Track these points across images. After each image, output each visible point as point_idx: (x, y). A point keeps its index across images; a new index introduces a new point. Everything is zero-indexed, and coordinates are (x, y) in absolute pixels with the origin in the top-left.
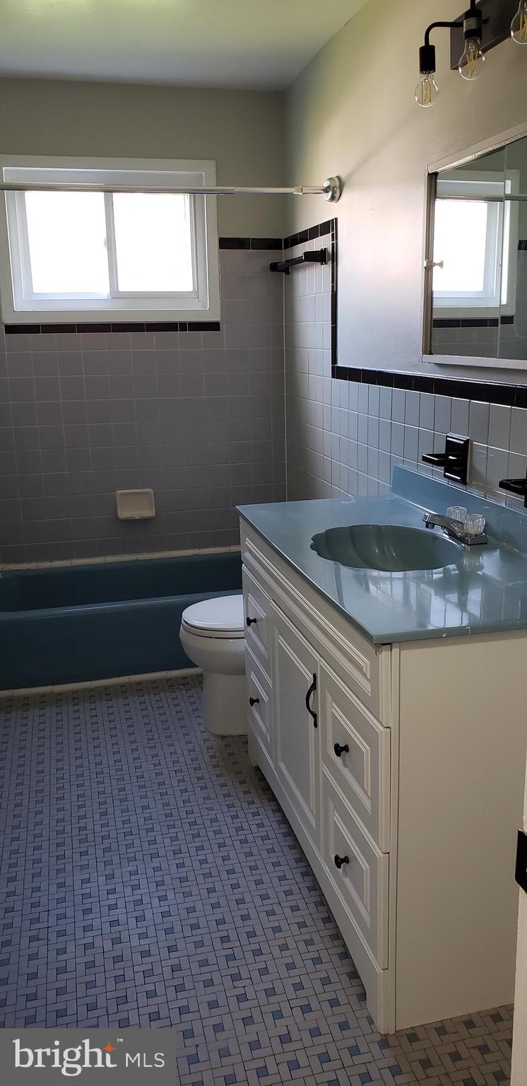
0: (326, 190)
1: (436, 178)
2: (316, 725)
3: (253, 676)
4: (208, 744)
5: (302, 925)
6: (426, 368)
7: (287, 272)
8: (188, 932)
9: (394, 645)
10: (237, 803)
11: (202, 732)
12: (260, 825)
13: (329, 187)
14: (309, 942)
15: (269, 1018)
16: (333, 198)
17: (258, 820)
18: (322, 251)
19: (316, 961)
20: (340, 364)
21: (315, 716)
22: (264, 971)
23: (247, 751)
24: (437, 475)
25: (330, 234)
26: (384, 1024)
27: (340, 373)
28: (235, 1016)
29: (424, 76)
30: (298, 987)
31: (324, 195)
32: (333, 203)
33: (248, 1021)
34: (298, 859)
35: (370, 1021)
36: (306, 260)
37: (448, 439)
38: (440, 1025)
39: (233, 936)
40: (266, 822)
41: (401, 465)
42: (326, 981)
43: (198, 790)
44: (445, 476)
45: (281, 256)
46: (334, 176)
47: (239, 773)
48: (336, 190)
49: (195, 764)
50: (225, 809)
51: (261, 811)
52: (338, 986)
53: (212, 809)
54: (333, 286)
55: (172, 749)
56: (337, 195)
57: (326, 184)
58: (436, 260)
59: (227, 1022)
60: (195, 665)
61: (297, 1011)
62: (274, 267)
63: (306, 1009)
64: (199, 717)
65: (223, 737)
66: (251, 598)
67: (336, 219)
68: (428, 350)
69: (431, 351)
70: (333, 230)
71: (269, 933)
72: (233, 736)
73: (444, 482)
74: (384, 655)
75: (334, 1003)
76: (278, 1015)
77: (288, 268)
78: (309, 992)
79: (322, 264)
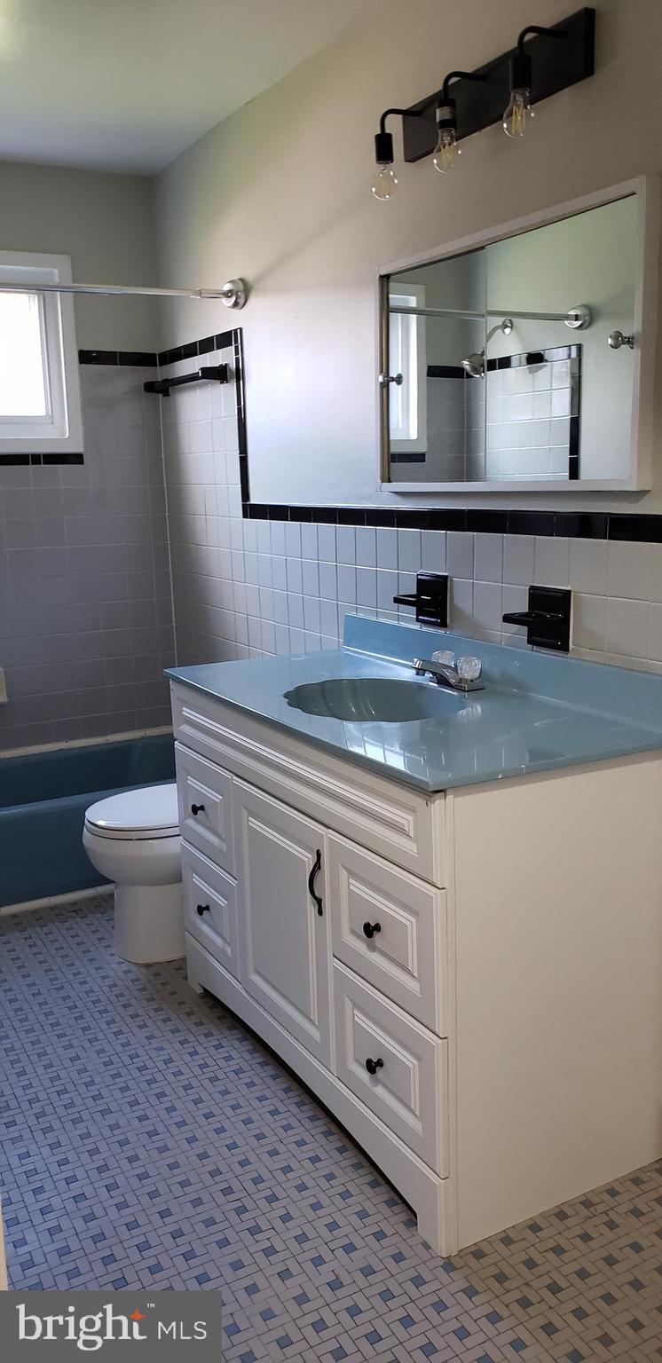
0: (228, 294)
1: (388, 282)
2: (320, 912)
3: (197, 880)
4: (132, 976)
5: (315, 1159)
6: (384, 498)
7: (166, 393)
8: (178, 1191)
9: (448, 792)
10: (190, 1038)
11: (119, 963)
12: (228, 1058)
13: (230, 291)
14: (330, 1177)
15: (309, 1266)
16: (236, 304)
17: (223, 1052)
18: (221, 366)
19: (345, 1195)
20: (254, 500)
21: (319, 901)
22: (286, 1218)
23: (186, 978)
24: (407, 619)
25: (233, 348)
26: (445, 1245)
27: (253, 511)
28: (268, 1272)
29: (382, 167)
30: (333, 1226)
31: (224, 300)
32: (233, 310)
33: (285, 1275)
34: (286, 1089)
35: (427, 1246)
36: (203, 377)
37: (419, 577)
38: (504, 1235)
39: (235, 1185)
40: (234, 1054)
41: (353, 614)
42: (363, 1215)
43: (136, 1030)
44: (418, 620)
45: (160, 373)
46: (236, 277)
47: (181, 1003)
48: (241, 293)
49: (123, 1000)
50: (178, 1046)
51: (224, 1042)
52: (380, 1217)
53: (161, 1049)
54: (239, 410)
55: (86, 988)
56: (241, 301)
57: (227, 287)
58: (393, 374)
59: (260, 1280)
60: (107, 879)
61: (340, 1253)
62: (150, 387)
63: (350, 1248)
64: (109, 946)
65: (148, 966)
66: (191, 781)
67: (241, 329)
68: (387, 478)
69: (389, 479)
70: (236, 342)
71: (279, 1175)
72: (161, 963)
73: (416, 626)
74: (438, 803)
75: (379, 1235)
76: (318, 1261)
77: (168, 389)
78: (349, 1229)
79: (222, 383)
